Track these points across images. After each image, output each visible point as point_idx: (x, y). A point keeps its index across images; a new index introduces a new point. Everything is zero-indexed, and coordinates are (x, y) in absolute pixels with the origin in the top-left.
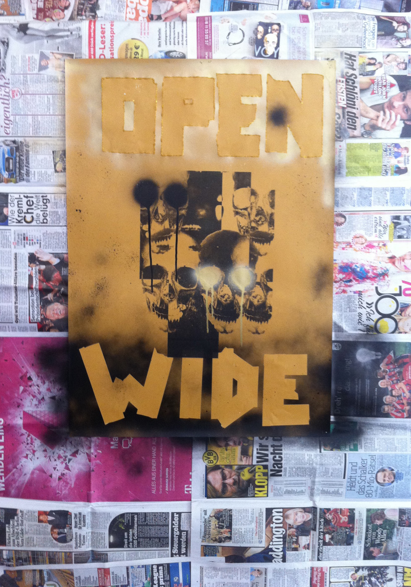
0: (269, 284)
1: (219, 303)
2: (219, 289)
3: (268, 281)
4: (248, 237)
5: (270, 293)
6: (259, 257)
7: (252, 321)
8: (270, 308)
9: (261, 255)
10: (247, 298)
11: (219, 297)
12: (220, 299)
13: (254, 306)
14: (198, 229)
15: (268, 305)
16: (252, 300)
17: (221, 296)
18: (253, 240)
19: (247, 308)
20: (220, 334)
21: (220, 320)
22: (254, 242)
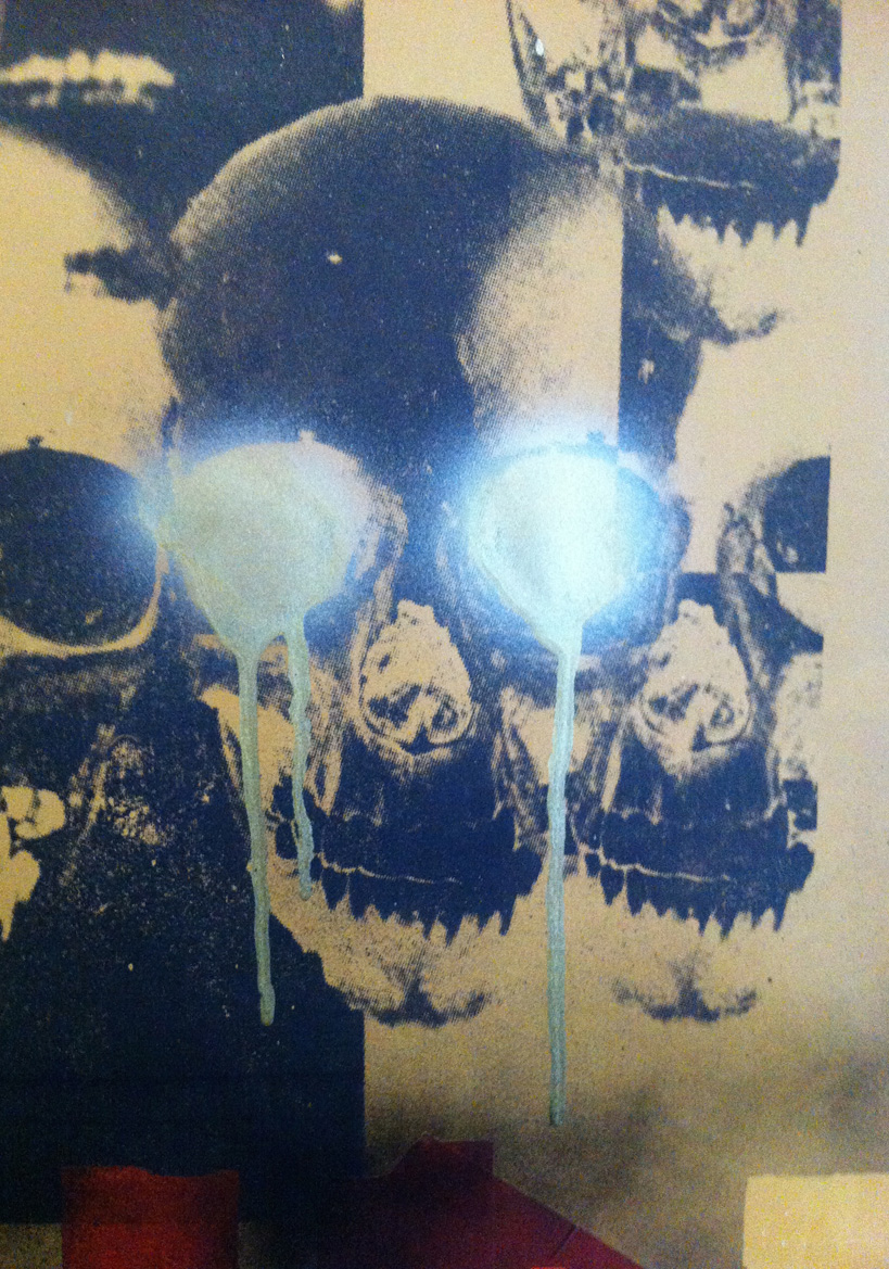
0: (797, 593)
1: (362, 763)
2: (358, 642)
3: (781, 565)
4: (606, 166)
5: (800, 668)
6: (709, 349)
7: (648, 908)
8: (803, 793)
9: (727, 338)
10: (606, 715)
11: (355, 712)
12: (366, 735)
13: (668, 781)
14: (150, 89)
15: (785, 774)
16: (644, 733)
17: (379, 706)
18: (656, 192)
19: (607, 802)
20: (373, 1029)
21: (371, 910)
22: (664, 214)
